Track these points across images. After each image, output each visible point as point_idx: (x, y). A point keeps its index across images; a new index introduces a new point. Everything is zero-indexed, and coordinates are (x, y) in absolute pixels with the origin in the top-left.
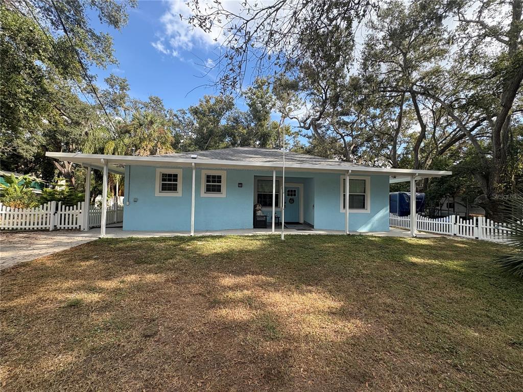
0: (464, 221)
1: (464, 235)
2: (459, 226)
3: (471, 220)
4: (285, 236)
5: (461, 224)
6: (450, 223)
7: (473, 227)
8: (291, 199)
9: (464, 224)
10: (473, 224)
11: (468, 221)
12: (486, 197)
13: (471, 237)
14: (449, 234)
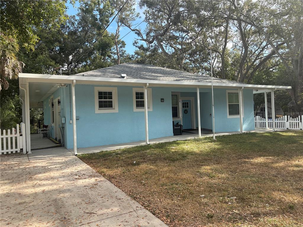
0: (293, 119)
1: (293, 129)
2: (290, 122)
3: (297, 118)
4: (216, 137)
5: (291, 121)
6: (284, 121)
7: (298, 123)
8: (185, 110)
9: (293, 121)
10: (298, 121)
11: (295, 119)
12: (295, 102)
13: (298, 129)
14: (283, 128)
